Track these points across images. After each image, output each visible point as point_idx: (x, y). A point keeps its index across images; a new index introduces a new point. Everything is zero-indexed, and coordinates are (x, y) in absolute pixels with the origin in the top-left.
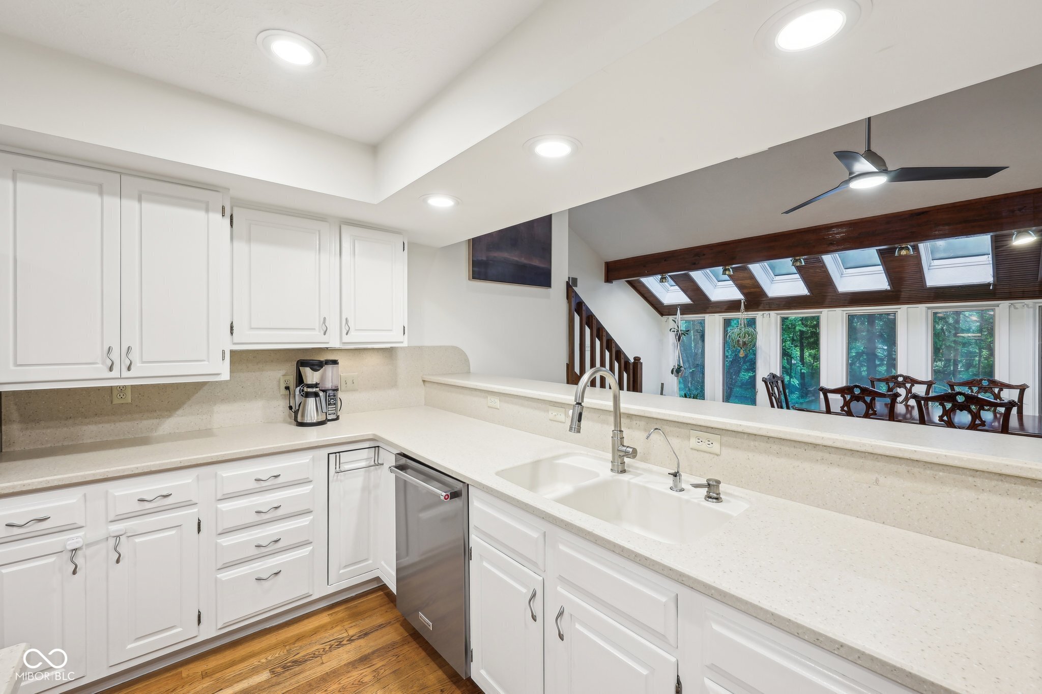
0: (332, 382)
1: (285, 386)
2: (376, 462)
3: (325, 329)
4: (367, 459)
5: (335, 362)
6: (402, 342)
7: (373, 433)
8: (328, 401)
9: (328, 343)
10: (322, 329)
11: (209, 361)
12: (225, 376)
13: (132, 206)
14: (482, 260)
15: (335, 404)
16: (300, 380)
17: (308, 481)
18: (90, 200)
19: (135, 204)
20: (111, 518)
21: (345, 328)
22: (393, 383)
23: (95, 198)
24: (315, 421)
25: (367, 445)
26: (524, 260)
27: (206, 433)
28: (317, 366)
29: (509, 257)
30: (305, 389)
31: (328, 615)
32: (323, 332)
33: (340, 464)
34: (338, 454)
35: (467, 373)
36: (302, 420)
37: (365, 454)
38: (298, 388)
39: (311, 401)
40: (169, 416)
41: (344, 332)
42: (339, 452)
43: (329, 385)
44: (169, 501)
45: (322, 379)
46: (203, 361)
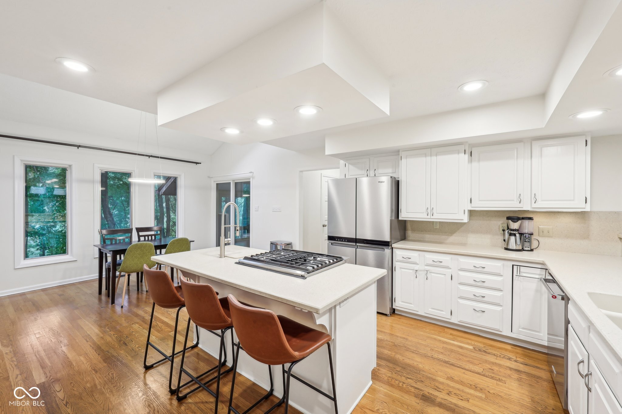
0: (529, 230)
1: (502, 229)
3: (520, 200)
4: (540, 275)
5: (530, 219)
6: (584, 208)
7: (542, 260)
8: (525, 240)
9: (522, 208)
10: (518, 200)
11: (458, 214)
12: (465, 220)
15: (529, 242)
16: (508, 227)
17: (499, 275)
19: (435, 158)
20: (426, 264)
21: (534, 199)
22: (586, 237)
23: (424, 159)
24: (514, 249)
25: (540, 266)
27: (464, 245)
28: (516, 220)
30: (510, 232)
31: (511, 347)
32: (519, 202)
33: (520, 272)
34: (519, 267)
36: (507, 247)
37: (538, 271)
38: (507, 231)
39: (513, 238)
40: (451, 236)
41: (533, 202)
42: (520, 266)
43: (525, 231)
44: (441, 264)
45: (520, 226)
46: (457, 214)
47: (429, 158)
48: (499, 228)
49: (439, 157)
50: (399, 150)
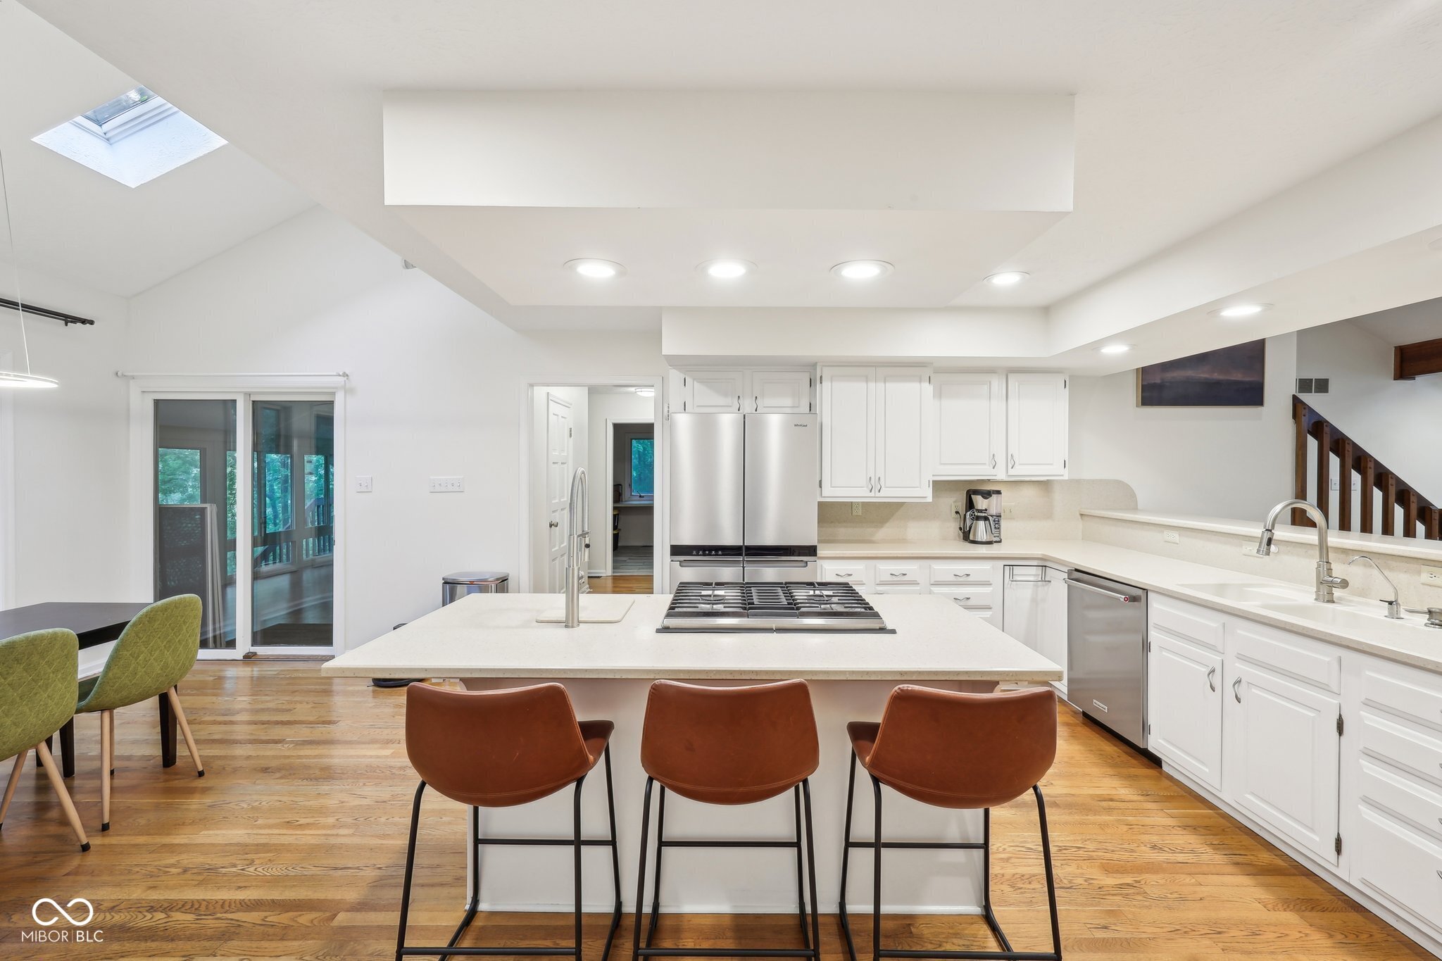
0: (996, 509)
1: (956, 510)
2: (1043, 579)
3: (994, 464)
4: (1035, 575)
5: (999, 492)
6: (1062, 475)
7: (1039, 554)
8: (994, 526)
9: (995, 475)
10: (992, 464)
11: (921, 487)
12: (930, 499)
13: (881, 385)
14: (1155, 383)
15: (1000, 528)
16: (970, 505)
17: (988, 584)
18: (860, 386)
19: (883, 384)
20: (878, 582)
21: (1011, 463)
22: (1048, 515)
23: (863, 385)
24: (983, 540)
25: (1033, 562)
26: (1217, 376)
27: (903, 541)
28: (987, 494)
29: (1193, 375)
30: (976, 514)
32: (992, 467)
33: (1013, 575)
34: (1011, 567)
35: (1135, 509)
36: (974, 538)
37: (1033, 571)
38: (968, 513)
39: (981, 524)
40: (882, 527)
41: (1010, 466)
42: (1012, 565)
43: (993, 511)
44: (905, 578)
45: (989, 506)
46: (917, 487)
47: (872, 385)
48: (951, 511)
49: (890, 386)
50: (817, 363)
